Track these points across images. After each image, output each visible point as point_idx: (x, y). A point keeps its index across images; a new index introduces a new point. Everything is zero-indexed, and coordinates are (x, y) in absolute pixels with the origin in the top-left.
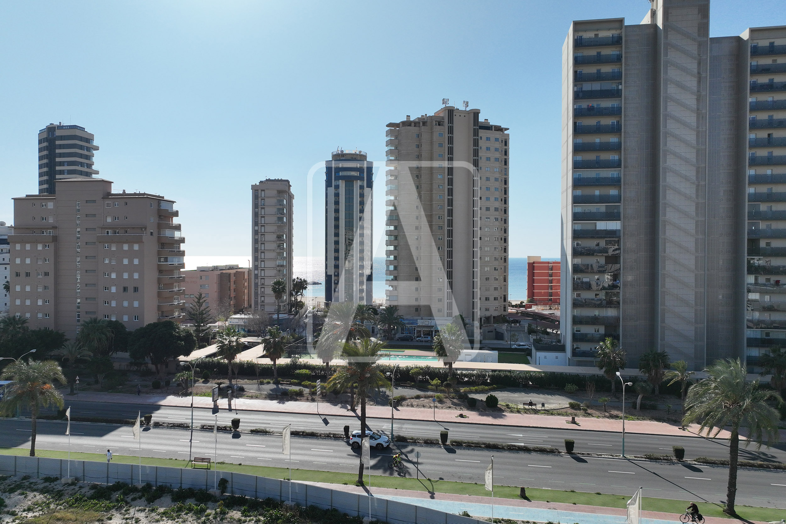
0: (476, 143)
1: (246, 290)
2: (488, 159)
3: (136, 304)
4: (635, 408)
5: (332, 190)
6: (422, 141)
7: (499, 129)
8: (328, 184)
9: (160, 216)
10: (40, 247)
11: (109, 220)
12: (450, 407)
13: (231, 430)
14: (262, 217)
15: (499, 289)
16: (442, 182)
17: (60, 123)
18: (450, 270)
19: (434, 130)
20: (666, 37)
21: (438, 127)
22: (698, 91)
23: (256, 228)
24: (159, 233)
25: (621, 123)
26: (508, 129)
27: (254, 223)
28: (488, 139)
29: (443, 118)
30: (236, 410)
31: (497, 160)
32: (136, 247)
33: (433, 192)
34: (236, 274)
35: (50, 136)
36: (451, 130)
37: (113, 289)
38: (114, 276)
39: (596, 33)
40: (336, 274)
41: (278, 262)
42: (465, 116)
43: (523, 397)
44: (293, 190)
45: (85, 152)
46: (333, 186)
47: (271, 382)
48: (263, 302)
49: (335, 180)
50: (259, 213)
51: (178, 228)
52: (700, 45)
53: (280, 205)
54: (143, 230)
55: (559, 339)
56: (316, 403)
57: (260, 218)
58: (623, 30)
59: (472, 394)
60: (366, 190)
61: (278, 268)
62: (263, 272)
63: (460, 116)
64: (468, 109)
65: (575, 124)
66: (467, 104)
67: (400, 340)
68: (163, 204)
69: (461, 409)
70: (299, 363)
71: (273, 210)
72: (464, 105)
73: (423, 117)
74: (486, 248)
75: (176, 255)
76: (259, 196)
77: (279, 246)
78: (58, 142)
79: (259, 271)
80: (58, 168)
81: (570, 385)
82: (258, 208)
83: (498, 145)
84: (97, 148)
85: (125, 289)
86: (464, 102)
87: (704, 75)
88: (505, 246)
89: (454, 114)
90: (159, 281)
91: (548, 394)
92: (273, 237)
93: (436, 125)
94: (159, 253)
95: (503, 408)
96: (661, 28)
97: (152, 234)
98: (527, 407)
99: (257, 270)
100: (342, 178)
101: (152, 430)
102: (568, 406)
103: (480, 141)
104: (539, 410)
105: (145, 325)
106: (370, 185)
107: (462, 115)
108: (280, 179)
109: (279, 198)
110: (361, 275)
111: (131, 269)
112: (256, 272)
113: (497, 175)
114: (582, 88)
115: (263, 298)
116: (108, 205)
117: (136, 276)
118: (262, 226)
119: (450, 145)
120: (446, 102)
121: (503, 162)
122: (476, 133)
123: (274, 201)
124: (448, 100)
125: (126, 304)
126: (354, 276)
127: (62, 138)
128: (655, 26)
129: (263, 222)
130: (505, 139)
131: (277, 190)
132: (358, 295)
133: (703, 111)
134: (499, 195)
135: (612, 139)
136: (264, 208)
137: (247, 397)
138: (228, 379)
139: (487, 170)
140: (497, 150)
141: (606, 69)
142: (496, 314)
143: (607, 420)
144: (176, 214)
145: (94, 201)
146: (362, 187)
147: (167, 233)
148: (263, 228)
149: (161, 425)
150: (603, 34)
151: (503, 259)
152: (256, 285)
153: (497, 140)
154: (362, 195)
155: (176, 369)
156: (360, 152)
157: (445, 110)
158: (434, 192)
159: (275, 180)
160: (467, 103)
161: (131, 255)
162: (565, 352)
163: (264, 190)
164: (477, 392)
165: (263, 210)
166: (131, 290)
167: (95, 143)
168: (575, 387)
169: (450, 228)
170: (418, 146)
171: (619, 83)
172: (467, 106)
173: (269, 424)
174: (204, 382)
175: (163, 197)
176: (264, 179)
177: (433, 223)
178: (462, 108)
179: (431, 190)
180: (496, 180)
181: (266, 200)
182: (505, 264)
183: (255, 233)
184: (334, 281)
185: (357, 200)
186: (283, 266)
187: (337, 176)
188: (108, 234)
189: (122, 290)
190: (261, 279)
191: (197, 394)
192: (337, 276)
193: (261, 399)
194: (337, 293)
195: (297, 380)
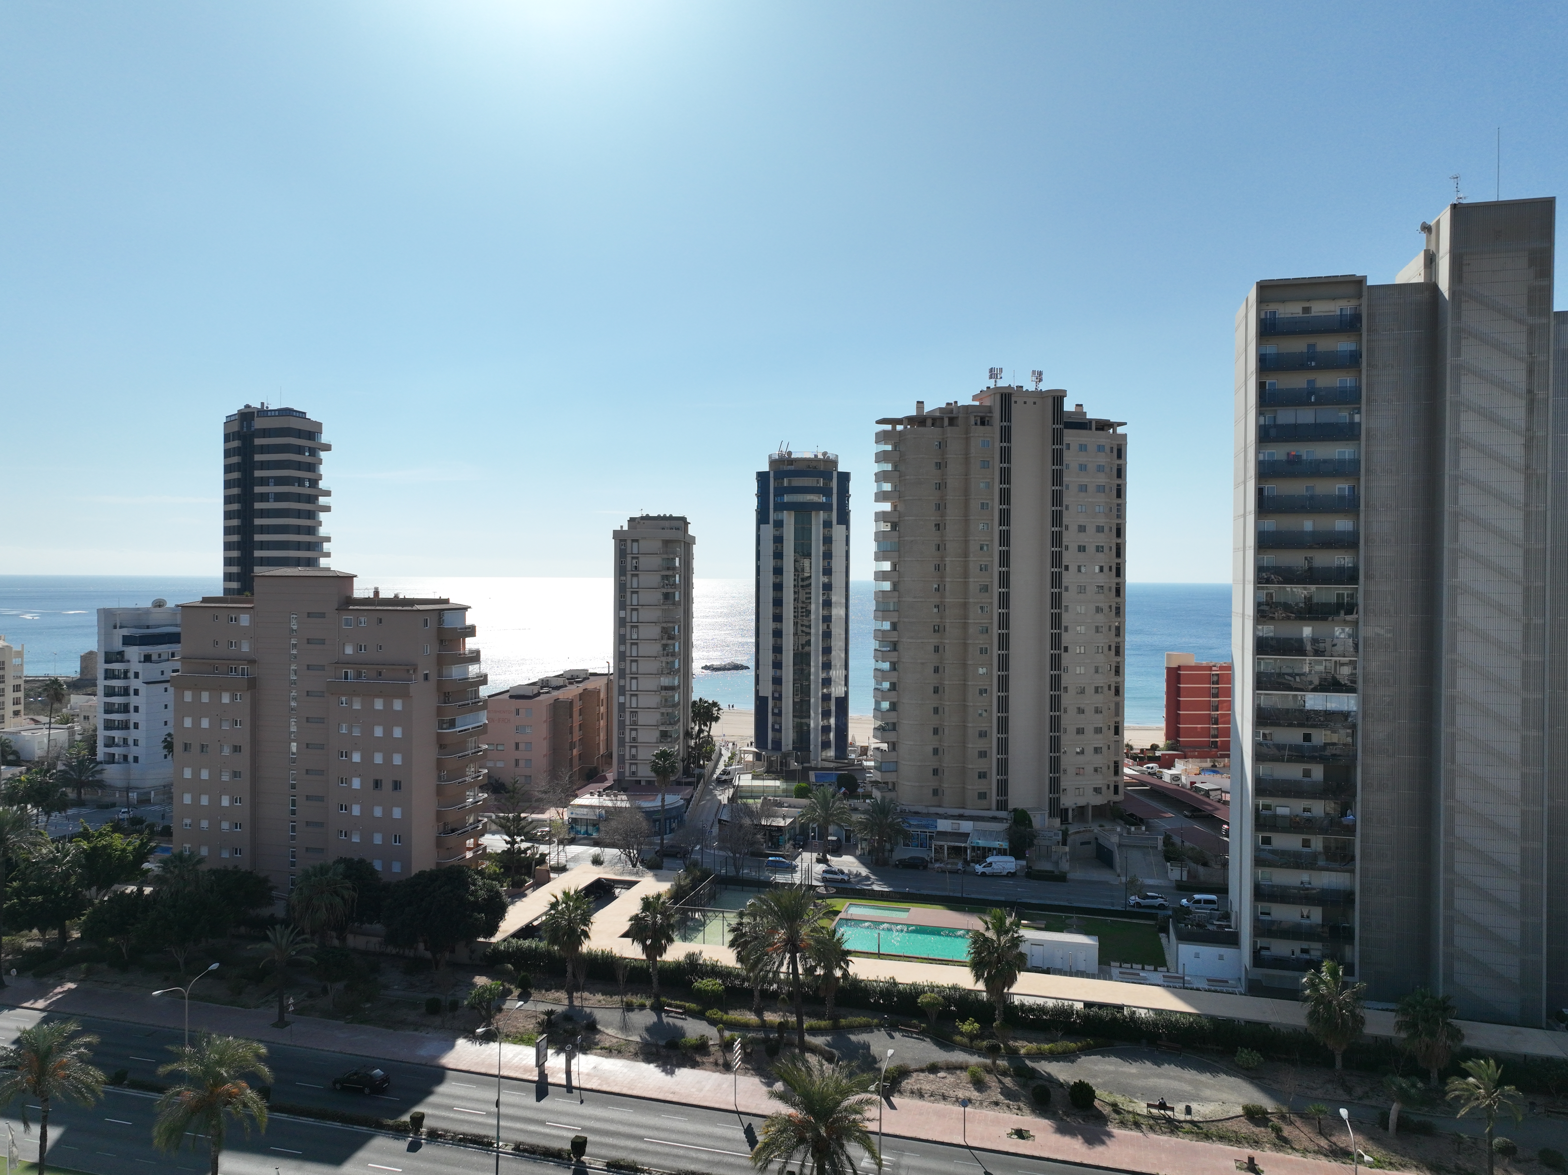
0: (1058, 457)
1: (602, 722)
2: (1083, 488)
3: (397, 813)
4: (1386, 1128)
5: (769, 530)
6: (947, 456)
7: (1104, 425)
8: (762, 517)
9: (441, 642)
10: (226, 699)
11: (349, 650)
12: (997, 1104)
13: (570, 1159)
14: (633, 592)
15: (1105, 749)
16: (989, 539)
17: (262, 404)
18: (1004, 715)
19: (971, 435)
20: (1458, 316)
21: (982, 428)
22: (1528, 429)
23: (622, 614)
24: (440, 674)
25: (1359, 493)
26: (1125, 424)
27: (618, 604)
28: (1083, 448)
29: (990, 409)
30: (580, 1089)
31: (1101, 489)
32: (398, 705)
33: (970, 559)
34: (585, 695)
35: (245, 430)
36: (1006, 434)
37: (356, 783)
38: (356, 757)
39: (1307, 305)
40: (777, 695)
41: (665, 681)
42: (1035, 403)
43: (1146, 1077)
44: (691, 531)
45: (306, 457)
46: (771, 521)
47: (648, 1003)
48: (634, 757)
49: (775, 510)
50: (628, 585)
51: (475, 657)
52: (1531, 332)
53: (668, 569)
54: (411, 672)
55: (1227, 912)
56: (730, 1077)
57: (628, 594)
58: (1364, 301)
59: (1043, 1062)
60: (838, 530)
61: (664, 693)
62: (634, 699)
63: (1025, 403)
64: (1044, 387)
65: (1260, 492)
66: (1039, 376)
67: (900, 866)
68: (447, 616)
69: (1019, 1109)
70: (701, 962)
71: (654, 579)
72: (1034, 378)
73: (950, 407)
74: (1078, 668)
75: (471, 711)
76: (629, 551)
77: (665, 646)
78: (258, 441)
79: (628, 697)
80: (258, 490)
81: (1246, 1051)
82: (625, 575)
83: (1102, 459)
84: (327, 448)
85: (377, 784)
86: (1034, 372)
87: (1540, 395)
88: (1118, 663)
89: (1013, 399)
90: (440, 765)
91: (1202, 1068)
92: (654, 631)
93: (976, 424)
94: (439, 711)
95: (1107, 1110)
96: (1446, 295)
97: (426, 677)
98: (1155, 1111)
99: (624, 695)
100: (789, 507)
101: (426, 1150)
102: (1239, 1111)
103: (1066, 453)
104: (1180, 1122)
105: (413, 874)
106: (844, 518)
107: (1030, 401)
108: (668, 515)
109: (665, 556)
110: (826, 698)
111: (388, 745)
112: (622, 699)
113: (1101, 521)
114: (1275, 417)
115: (634, 751)
116: (348, 623)
117: (397, 759)
118: (632, 610)
119: (1005, 465)
120: (997, 374)
121: (1115, 492)
122: (1057, 438)
123: (656, 561)
124: (1001, 370)
125: (378, 812)
126: (812, 700)
127: (266, 433)
128: (1431, 287)
129: (635, 602)
130: (1118, 445)
131: (663, 540)
132: (820, 740)
133: (1540, 471)
134: (1107, 558)
135: (1342, 524)
136: (637, 575)
137: (601, 1049)
138: (566, 991)
139: (1080, 511)
140: (1100, 469)
141: (1328, 380)
142: (1099, 800)
143: (1323, 1162)
144: (471, 631)
145: (322, 615)
146: (828, 524)
147: (455, 672)
148: (635, 613)
149: (440, 1136)
150: (1322, 308)
151: (1113, 689)
152: (622, 725)
153: (1100, 448)
154: (828, 540)
155: (470, 958)
156: (825, 454)
157: (995, 394)
158: (972, 558)
159: (659, 516)
160: (1040, 373)
161: (389, 719)
162: (1239, 948)
163: (637, 541)
164: (1053, 1056)
165: (635, 580)
166: (387, 786)
167: (325, 438)
168: (1256, 1055)
169: (1003, 631)
170: (939, 465)
171: (1355, 408)
172: (1041, 380)
173: (640, 1138)
174: (520, 998)
175: (447, 601)
176: (637, 515)
177: (969, 621)
178: (1029, 386)
179: (966, 555)
180: (1100, 529)
181: (640, 559)
182: (1117, 699)
183: (620, 623)
184: (773, 710)
185: (818, 550)
186: (672, 688)
187: (779, 501)
188: (346, 678)
189: (372, 785)
190: (631, 712)
191: (507, 1036)
192: (778, 699)
193: (628, 1058)
194: (777, 734)
195: (697, 1004)
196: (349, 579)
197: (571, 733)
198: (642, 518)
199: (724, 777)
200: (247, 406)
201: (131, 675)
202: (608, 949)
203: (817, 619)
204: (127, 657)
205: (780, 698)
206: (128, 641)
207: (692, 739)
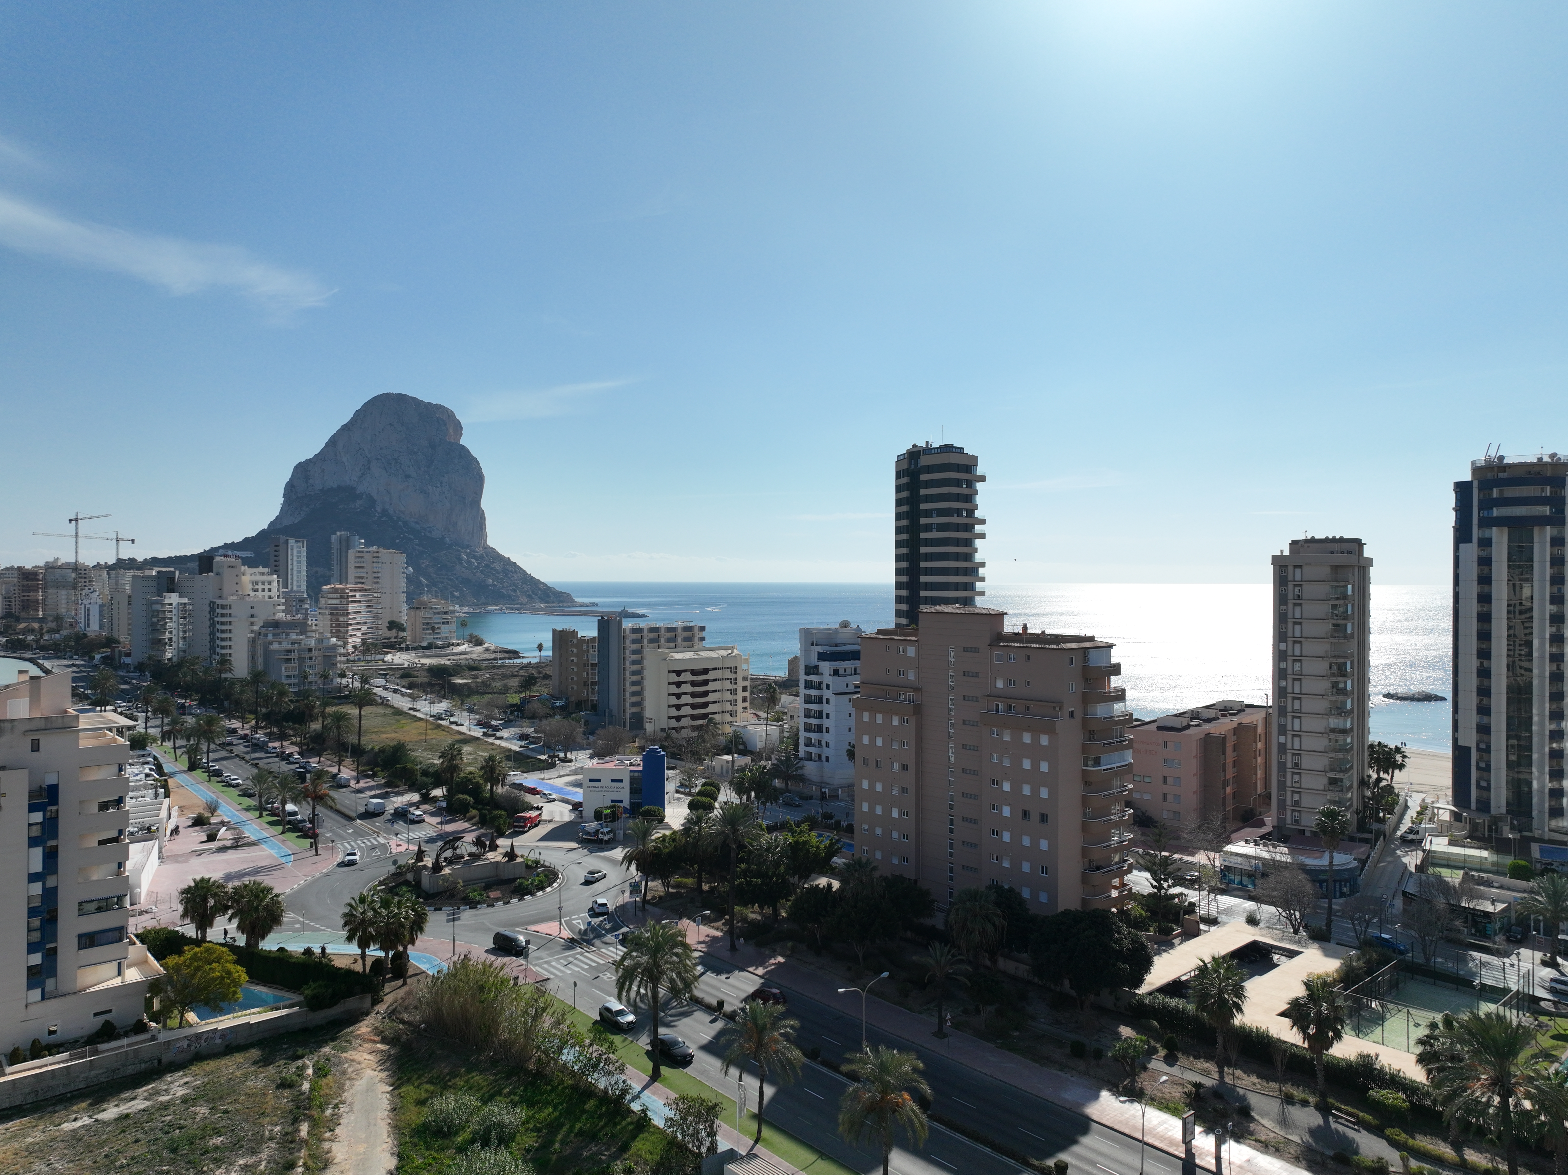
1: (1259, 759)
3: (1044, 845)
5: (1471, 550)
8: (1462, 534)
9: (1086, 680)
10: (896, 721)
11: (1000, 684)
14: (1295, 623)
17: (927, 442)
23: (1283, 646)
24: (1085, 712)
27: (1277, 635)
32: (1044, 740)
34: (1239, 730)
35: (913, 467)
37: (1006, 811)
38: (1007, 787)
40: (1483, 746)
41: (1335, 722)
44: (1367, 553)
45: (964, 490)
46: (1475, 540)
47: (1312, 1100)
48: (1296, 803)
49: (1480, 526)
50: (1290, 615)
51: (1121, 695)
53: (1339, 597)
54: (1057, 709)
57: (1290, 625)
61: (1333, 736)
62: (1296, 740)
68: (1092, 654)
70: (1378, 1067)
71: (1322, 609)
75: (1116, 750)
76: (1290, 578)
77: (1335, 685)
78: (924, 477)
79: (1289, 737)
80: (923, 521)
82: (1286, 604)
84: (983, 479)
85: (1026, 814)
90: (1085, 801)
92: (1322, 667)
94: (1085, 749)
97: (1072, 714)
99: (1285, 734)
100: (1500, 522)
108: (1338, 537)
110: (1556, 754)
111: (1035, 778)
112: (1282, 739)
115: (1296, 797)
116: (999, 658)
117: (1044, 793)
118: (1294, 642)
123: (1323, 589)
125: (1026, 841)
126: (1535, 756)
127: (930, 469)
129: (1297, 634)
131: (1332, 566)
132: (1547, 805)
136: (1300, 604)
137: (1256, 1141)
138: (1216, 1063)
144: (1116, 670)
145: (976, 650)
146: (1557, 542)
147: (1101, 710)
148: (1297, 646)
152: (1282, 767)
154: (1558, 562)
155: (1115, 1005)
156: (1553, 456)
159: (1327, 539)
161: (1036, 753)
163: (1300, 567)
165: (1298, 609)
166: (1035, 817)
167: (980, 470)
174: (1166, 1059)
175: (1092, 639)
176: (1301, 537)
181: (1304, 587)
183: (1280, 656)
184: (1477, 763)
185: (1543, 574)
186: (1344, 731)
187: (1486, 514)
188: (997, 711)
189: (1020, 814)
190: (1294, 754)
191: (1152, 1099)
192: (1485, 750)
193: (1287, 1160)
194: (1485, 794)
195: (1374, 1117)
196: (1000, 616)
197: (1224, 770)
198: (1307, 541)
199: (1411, 837)
200: (915, 446)
201: (824, 686)
202: (1264, 1028)
203: (1542, 657)
204: (820, 671)
205: (1488, 750)
206: (822, 657)
207: (1369, 788)
